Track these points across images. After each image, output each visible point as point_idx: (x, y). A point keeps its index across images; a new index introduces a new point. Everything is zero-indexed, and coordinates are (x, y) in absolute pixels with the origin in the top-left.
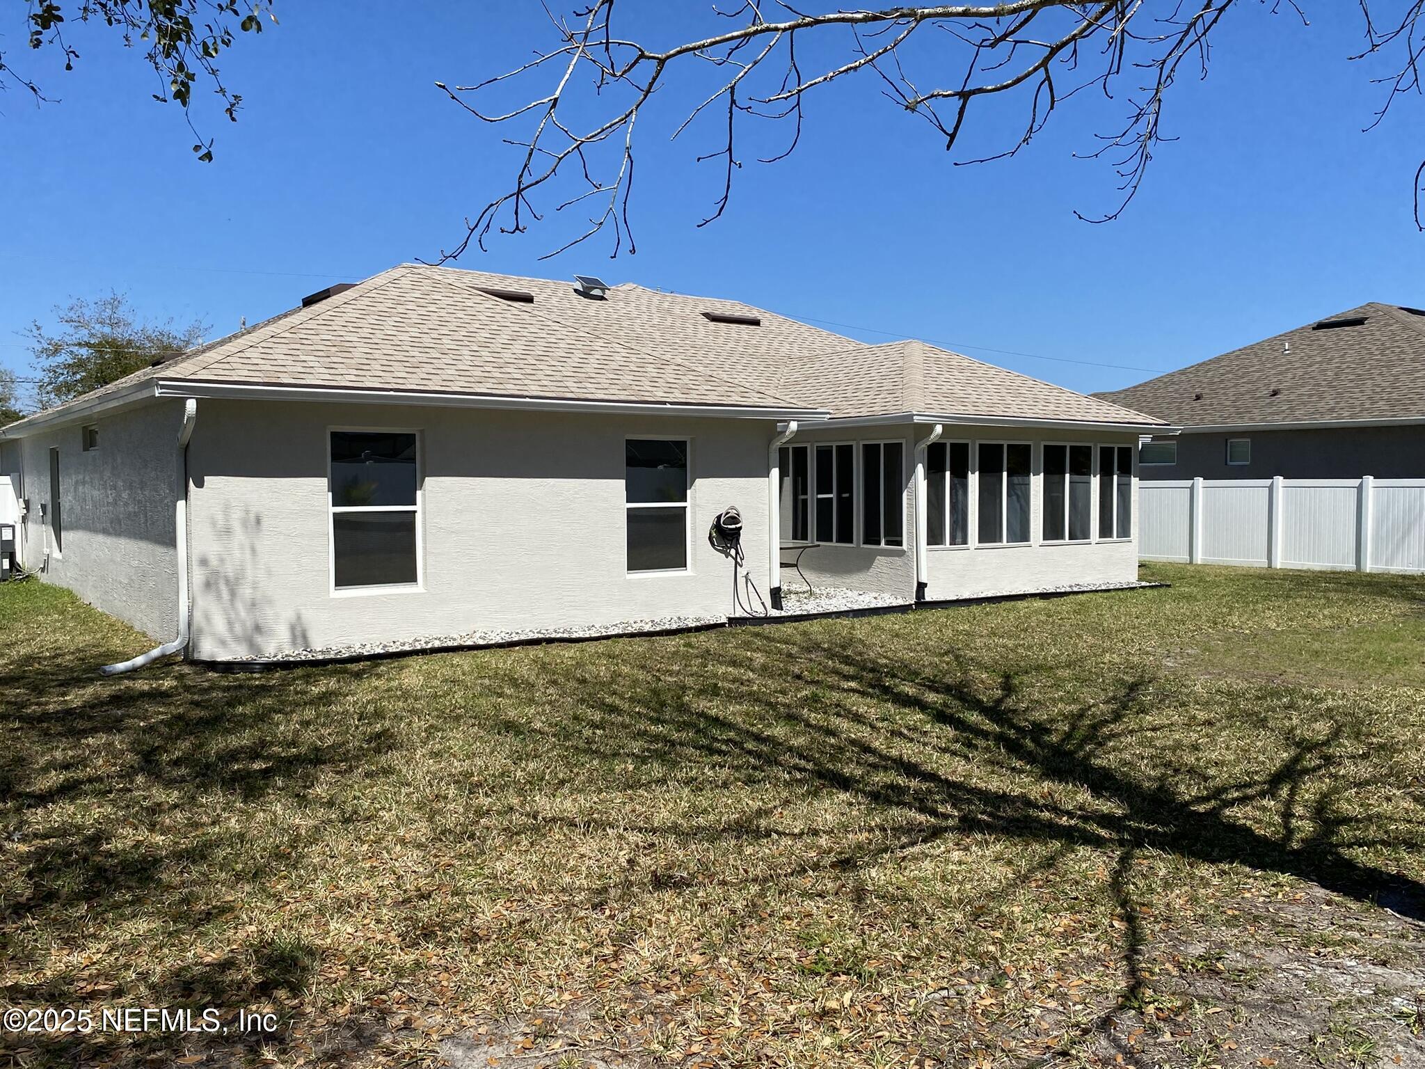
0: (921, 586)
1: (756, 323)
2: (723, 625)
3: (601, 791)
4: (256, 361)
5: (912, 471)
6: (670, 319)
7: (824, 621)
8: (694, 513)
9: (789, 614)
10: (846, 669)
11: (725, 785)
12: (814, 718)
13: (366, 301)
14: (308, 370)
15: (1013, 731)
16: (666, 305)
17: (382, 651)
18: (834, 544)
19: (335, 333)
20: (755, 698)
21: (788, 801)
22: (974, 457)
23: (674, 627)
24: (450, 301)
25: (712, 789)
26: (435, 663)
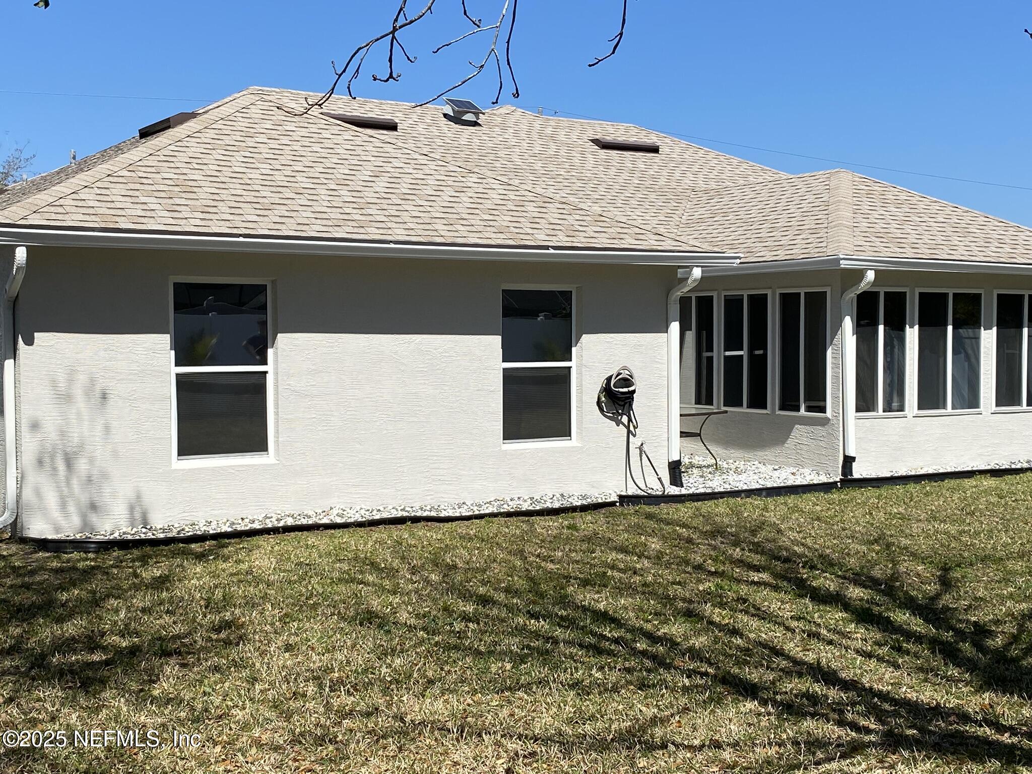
0: (849, 461)
1: (655, 150)
2: (613, 504)
3: (475, 692)
4: (91, 204)
5: (839, 324)
6: (553, 147)
7: (732, 501)
8: (580, 373)
9: (691, 491)
10: (756, 559)
11: (615, 689)
12: (718, 615)
13: (211, 134)
14: (149, 214)
15: (951, 633)
16: (549, 131)
17: (229, 530)
18: (744, 410)
19: (177, 171)
20: (648, 591)
21: (688, 709)
22: (913, 308)
23: (557, 505)
24: (304, 132)
25: (600, 693)
26: (289, 542)
